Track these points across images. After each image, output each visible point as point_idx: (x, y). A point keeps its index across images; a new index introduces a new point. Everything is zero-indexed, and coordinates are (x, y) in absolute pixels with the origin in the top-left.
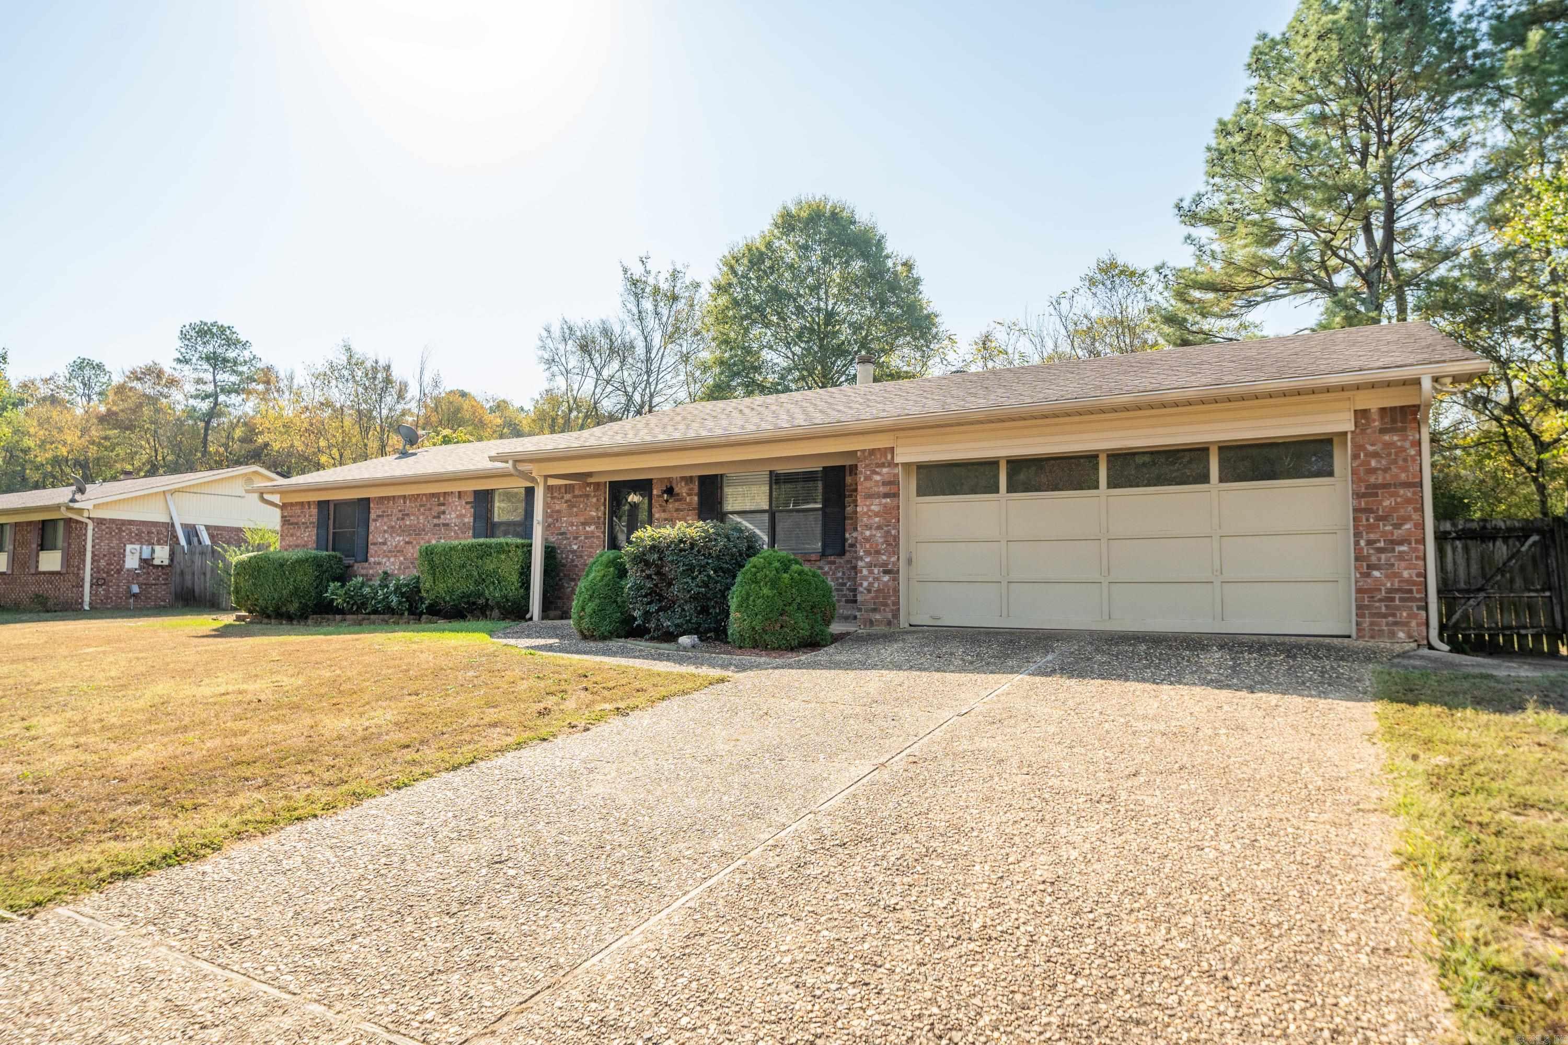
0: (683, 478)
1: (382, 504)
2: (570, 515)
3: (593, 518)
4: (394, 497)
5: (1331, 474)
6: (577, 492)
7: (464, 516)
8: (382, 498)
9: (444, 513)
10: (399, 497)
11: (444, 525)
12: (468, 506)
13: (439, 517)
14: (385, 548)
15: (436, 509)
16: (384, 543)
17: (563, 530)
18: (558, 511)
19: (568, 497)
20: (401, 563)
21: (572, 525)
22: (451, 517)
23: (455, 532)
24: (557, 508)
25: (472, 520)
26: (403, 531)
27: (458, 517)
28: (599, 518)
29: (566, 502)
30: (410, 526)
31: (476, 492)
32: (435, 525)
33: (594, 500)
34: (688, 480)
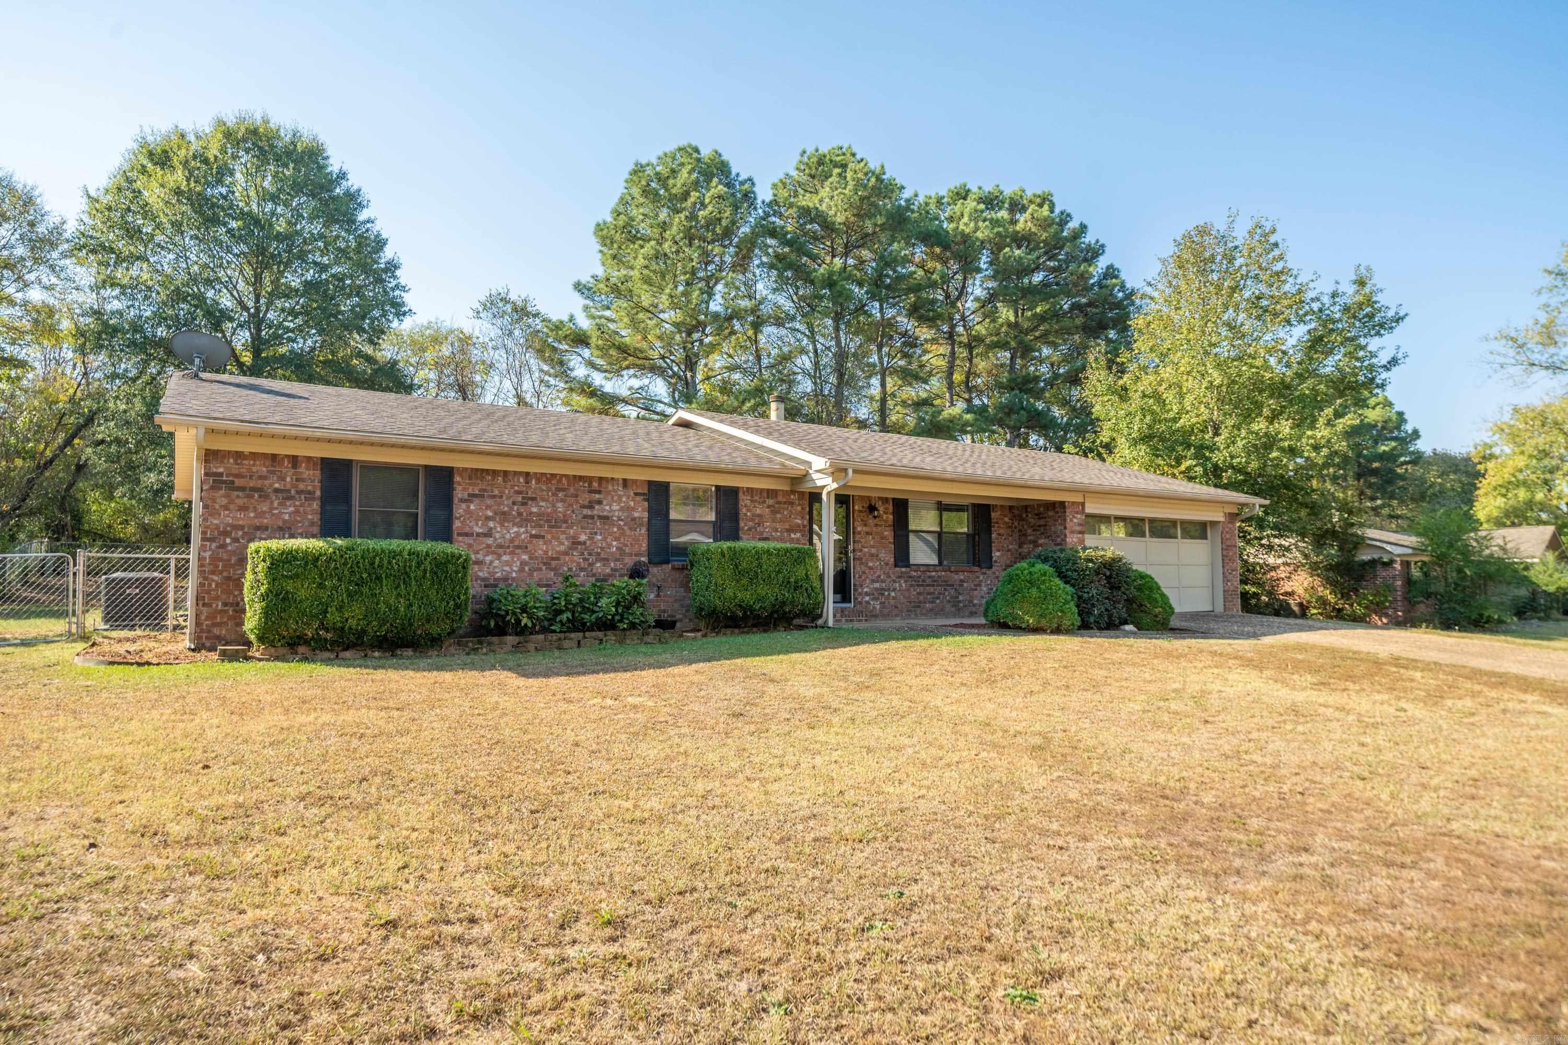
0: (880, 498)
1: (482, 479)
2: (774, 521)
3: (798, 526)
4: (506, 473)
5: (1206, 538)
6: (780, 498)
7: (633, 509)
8: (483, 470)
9: (599, 502)
10: (520, 473)
11: (600, 517)
12: (638, 498)
13: (591, 507)
14: (490, 541)
15: (585, 498)
16: (488, 534)
17: (765, 535)
18: (760, 516)
19: (770, 502)
20: (523, 563)
21: (776, 531)
22: (612, 508)
23: (619, 527)
24: (758, 511)
25: (646, 514)
26: (524, 520)
27: (622, 509)
28: (804, 526)
29: (769, 507)
30: (539, 515)
31: (650, 483)
32: (585, 517)
33: (799, 508)
34: (884, 501)
